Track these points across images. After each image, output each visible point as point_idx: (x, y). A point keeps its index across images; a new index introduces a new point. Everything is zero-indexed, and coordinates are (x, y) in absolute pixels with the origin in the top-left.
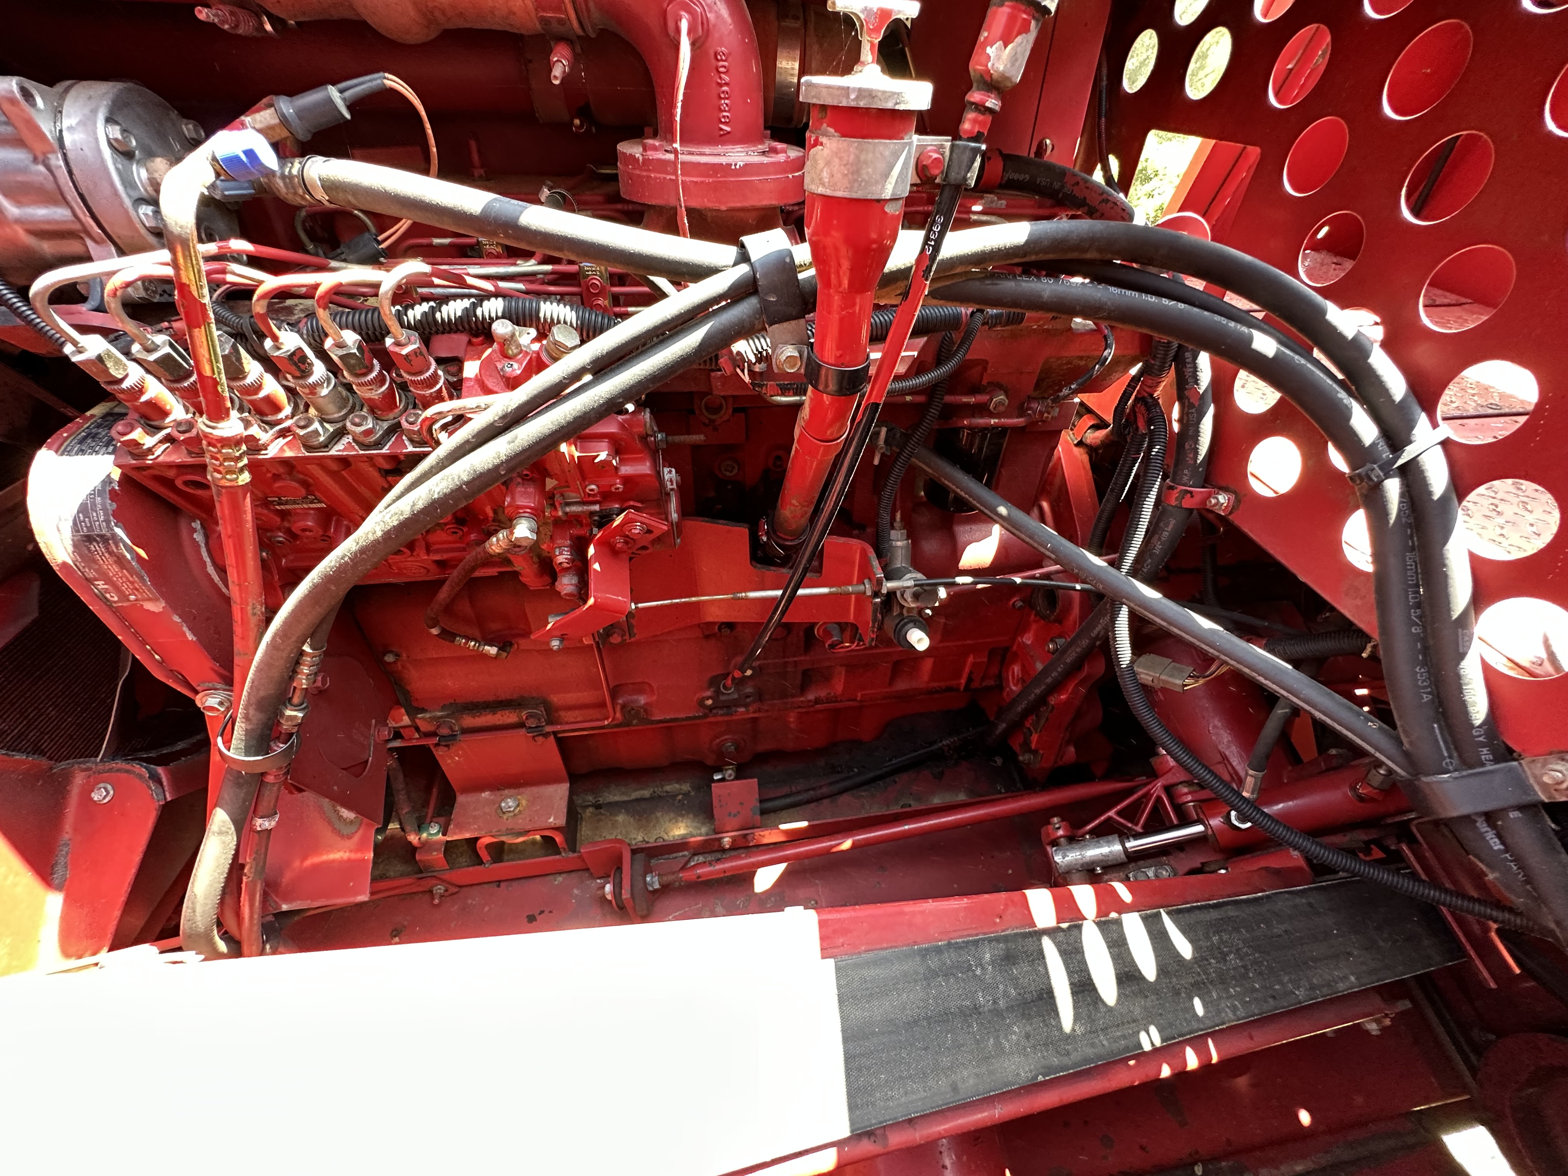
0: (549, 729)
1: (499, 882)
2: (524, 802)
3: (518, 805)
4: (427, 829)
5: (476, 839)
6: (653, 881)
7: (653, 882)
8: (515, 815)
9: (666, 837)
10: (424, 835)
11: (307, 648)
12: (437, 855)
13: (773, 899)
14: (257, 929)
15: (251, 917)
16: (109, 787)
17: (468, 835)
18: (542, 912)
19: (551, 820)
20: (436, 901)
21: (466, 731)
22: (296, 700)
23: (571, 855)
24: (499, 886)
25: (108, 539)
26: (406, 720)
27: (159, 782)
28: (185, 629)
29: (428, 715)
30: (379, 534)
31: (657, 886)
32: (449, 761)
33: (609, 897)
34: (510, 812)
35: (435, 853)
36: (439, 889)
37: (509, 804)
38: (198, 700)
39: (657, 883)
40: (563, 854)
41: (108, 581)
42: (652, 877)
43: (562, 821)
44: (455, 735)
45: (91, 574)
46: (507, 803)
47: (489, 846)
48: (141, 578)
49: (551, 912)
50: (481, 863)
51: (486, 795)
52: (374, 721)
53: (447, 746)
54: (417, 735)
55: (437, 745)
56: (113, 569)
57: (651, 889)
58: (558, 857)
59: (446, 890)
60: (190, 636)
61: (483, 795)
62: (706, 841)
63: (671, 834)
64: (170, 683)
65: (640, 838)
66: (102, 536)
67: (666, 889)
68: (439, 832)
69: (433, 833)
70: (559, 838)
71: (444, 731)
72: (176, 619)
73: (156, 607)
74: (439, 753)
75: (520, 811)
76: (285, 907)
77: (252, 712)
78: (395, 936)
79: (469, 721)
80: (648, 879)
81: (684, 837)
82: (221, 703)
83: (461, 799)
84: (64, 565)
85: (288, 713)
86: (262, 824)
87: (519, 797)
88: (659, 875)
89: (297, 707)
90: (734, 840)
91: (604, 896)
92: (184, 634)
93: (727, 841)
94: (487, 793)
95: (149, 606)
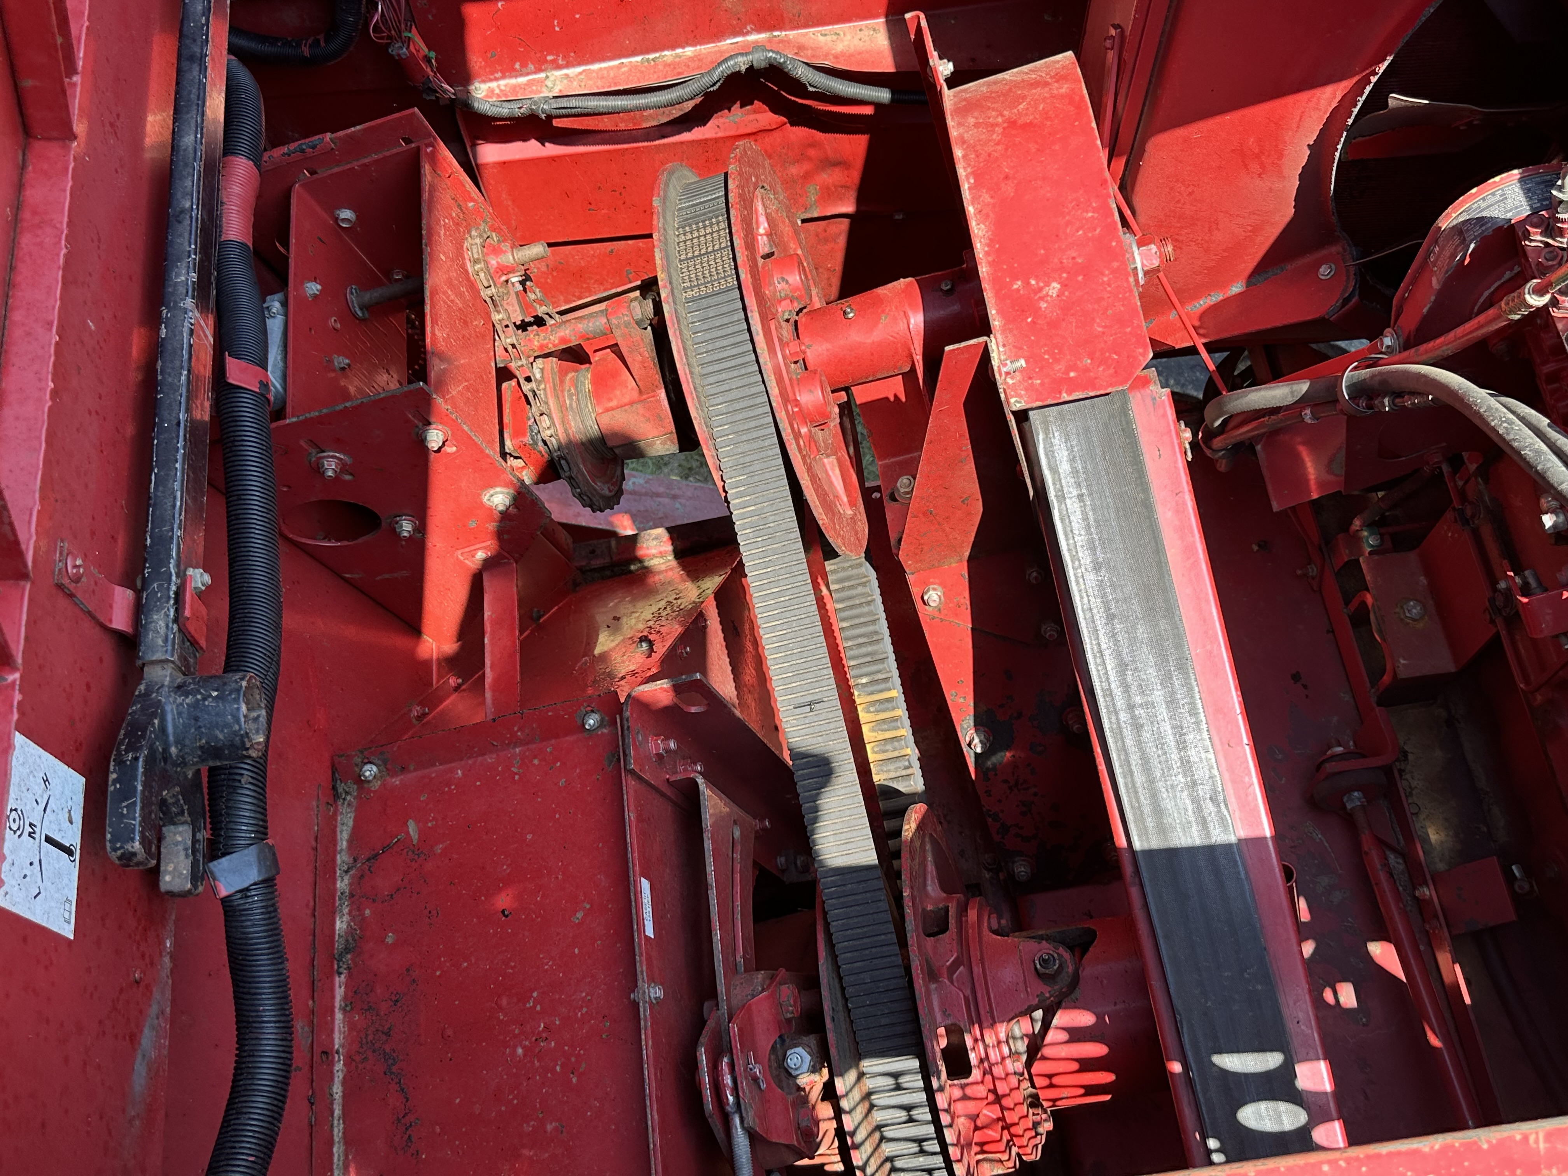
0: (1499, 621)
1: (1333, 632)
2: (1421, 625)
3: (1414, 620)
4: (1371, 534)
5: (1367, 589)
6: (1355, 800)
7: (1352, 800)
8: (1402, 620)
9: (1422, 817)
10: (1366, 534)
11: (1430, 397)
12: (1346, 555)
13: (1361, 965)
14: (1234, 441)
15: (1241, 434)
16: (1332, 273)
17: (1368, 578)
18: (1305, 687)
19: (1402, 661)
20: (1299, 572)
21: (1476, 534)
22: (1397, 400)
23: (1374, 700)
24: (1328, 632)
25: (1463, 244)
26: (1473, 467)
27: (1344, 305)
28: (1428, 306)
29: (1482, 487)
30: (1493, 424)
31: (1349, 806)
32: (1445, 527)
33: (1329, 752)
34: (1404, 613)
35: (1347, 551)
36: (1313, 570)
37: (1414, 610)
38: (1388, 331)
39: (1353, 805)
40: (1373, 690)
41: (1440, 252)
42: (1359, 799)
43: (1403, 674)
44: (1469, 525)
45: (1441, 241)
46: (1414, 607)
47: (1364, 604)
48: (1447, 272)
49: (1307, 696)
50: (1347, 603)
51: (1423, 580)
52: (1444, 444)
53: (1456, 521)
54: (1460, 483)
55: (1454, 509)
56: (1447, 253)
57: (1345, 799)
58: (1368, 685)
59: (1313, 578)
60: (1425, 310)
61: (1422, 578)
62: (1420, 864)
63: (1427, 823)
64: (1394, 309)
65: (1414, 783)
66: (1464, 239)
67: (1348, 820)
68: (1372, 546)
69: (1370, 540)
70: (1387, 679)
71: (1469, 511)
72: (1433, 298)
73: (1435, 283)
74: (1449, 515)
75: (1408, 624)
76: (1258, 448)
77: (1378, 378)
78: (1259, 546)
79: (1487, 532)
80: (1356, 794)
81: (1426, 840)
82: (1388, 347)
83: (1412, 557)
84: (1440, 228)
85: (1386, 401)
86: (1307, 414)
87: (1426, 617)
88: (1363, 806)
89: (1392, 403)
90: (1430, 901)
91: (1330, 748)
92: (1425, 306)
93: (1426, 892)
94: (1425, 582)
95: (1434, 281)
